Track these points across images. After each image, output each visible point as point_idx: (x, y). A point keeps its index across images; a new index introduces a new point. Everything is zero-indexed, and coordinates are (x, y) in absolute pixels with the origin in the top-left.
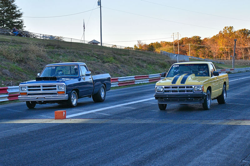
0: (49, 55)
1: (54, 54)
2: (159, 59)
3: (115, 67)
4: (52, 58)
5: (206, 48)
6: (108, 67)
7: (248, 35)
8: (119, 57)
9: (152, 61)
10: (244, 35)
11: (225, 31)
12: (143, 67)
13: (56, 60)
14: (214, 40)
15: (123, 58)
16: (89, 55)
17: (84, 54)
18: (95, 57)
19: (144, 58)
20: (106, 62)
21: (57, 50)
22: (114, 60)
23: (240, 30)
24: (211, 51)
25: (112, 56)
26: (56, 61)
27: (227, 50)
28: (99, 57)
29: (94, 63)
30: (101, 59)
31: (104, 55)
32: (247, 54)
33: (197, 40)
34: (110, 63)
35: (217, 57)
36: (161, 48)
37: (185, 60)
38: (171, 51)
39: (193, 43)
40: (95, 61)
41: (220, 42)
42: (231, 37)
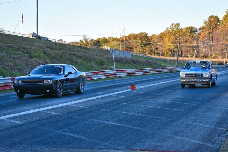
2: (99, 55)
5: (153, 45)
6: (35, 62)
7: (194, 33)
8: (51, 51)
9: (89, 57)
10: (191, 33)
11: (172, 28)
12: (77, 63)
14: (161, 37)
15: (53, 53)
16: (14, 48)
17: (7, 47)
18: (21, 51)
19: (80, 54)
20: (34, 57)
22: (43, 55)
23: (187, 27)
24: (157, 48)
25: (41, 50)
27: (173, 48)
28: (25, 51)
29: (18, 58)
30: (27, 54)
31: (32, 49)
32: (193, 52)
33: (144, 37)
34: (38, 58)
35: (163, 54)
36: (108, 44)
37: (127, 57)
38: (118, 47)
39: (140, 40)
40: (19, 56)
41: (166, 39)
42: (177, 35)
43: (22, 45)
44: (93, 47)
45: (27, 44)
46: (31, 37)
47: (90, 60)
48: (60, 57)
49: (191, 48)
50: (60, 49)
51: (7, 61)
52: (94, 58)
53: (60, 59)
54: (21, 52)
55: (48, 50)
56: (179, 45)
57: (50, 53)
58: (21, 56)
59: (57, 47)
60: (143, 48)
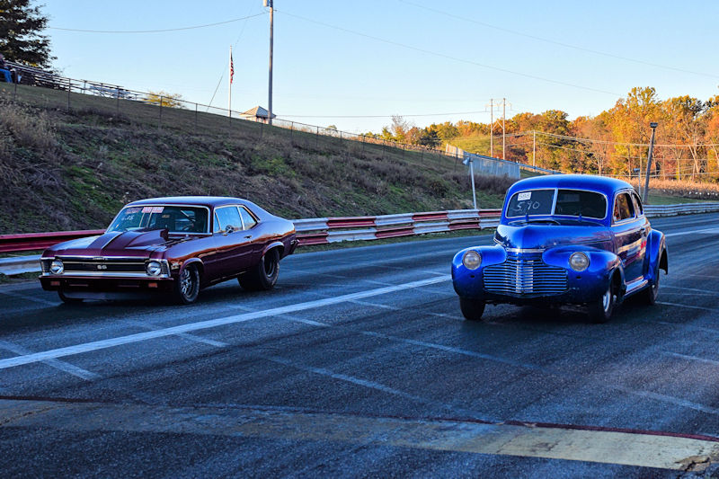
0: (71, 142)
1: (90, 139)
2: (432, 169)
3: (283, 187)
4: (78, 151)
5: (580, 146)
6: (260, 186)
7: (694, 114)
8: (306, 157)
9: (405, 175)
10: (684, 114)
11: (633, 99)
13: (89, 158)
14: (603, 123)
15: (311, 163)
16: (207, 149)
17: (190, 144)
18: (224, 154)
19: (383, 165)
20: (259, 172)
21: (102, 128)
22: (282, 167)
23: (675, 99)
24: (591, 155)
25: (280, 154)
26: (88, 161)
27: (635, 153)
28: (239, 156)
29: (217, 174)
30: (242, 163)
31: (257, 151)
32: (689, 165)
33: (557, 122)
34: (270, 176)
35: (608, 171)
36: (457, 140)
37: (509, 176)
38: (485, 149)
39: (546, 130)
40: (222, 168)
41: (617, 131)
42: (647, 118)
43: (229, 140)
44: (418, 148)
45: (242, 138)
46: (254, 119)
47: (409, 182)
48: (329, 173)
49: (685, 155)
50: (330, 152)
51: (189, 182)
52: (419, 178)
53: (329, 179)
54: (225, 159)
55: (296, 155)
56: (650, 145)
57: (304, 163)
58: (225, 169)
59: (321, 146)
60: (554, 152)
